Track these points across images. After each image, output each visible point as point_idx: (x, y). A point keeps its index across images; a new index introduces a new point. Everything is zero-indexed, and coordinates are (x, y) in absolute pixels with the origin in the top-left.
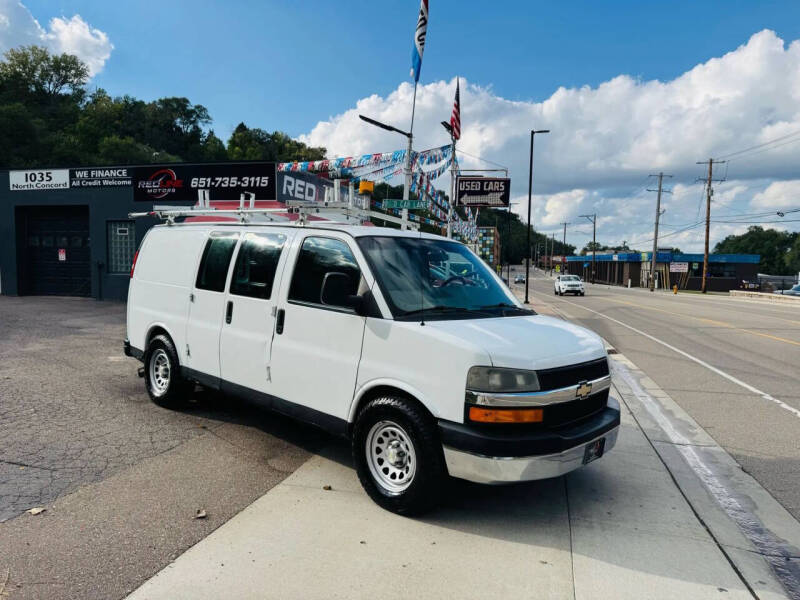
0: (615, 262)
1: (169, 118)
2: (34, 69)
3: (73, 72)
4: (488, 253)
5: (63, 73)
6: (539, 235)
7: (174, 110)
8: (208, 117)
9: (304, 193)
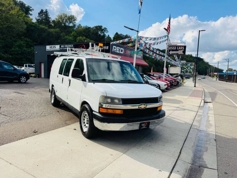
0: (235, 75)
1: (97, 31)
2: (63, 20)
3: (73, 20)
4: (191, 71)
5: (70, 20)
6: (211, 66)
7: (98, 29)
8: (107, 31)
9: (119, 51)
